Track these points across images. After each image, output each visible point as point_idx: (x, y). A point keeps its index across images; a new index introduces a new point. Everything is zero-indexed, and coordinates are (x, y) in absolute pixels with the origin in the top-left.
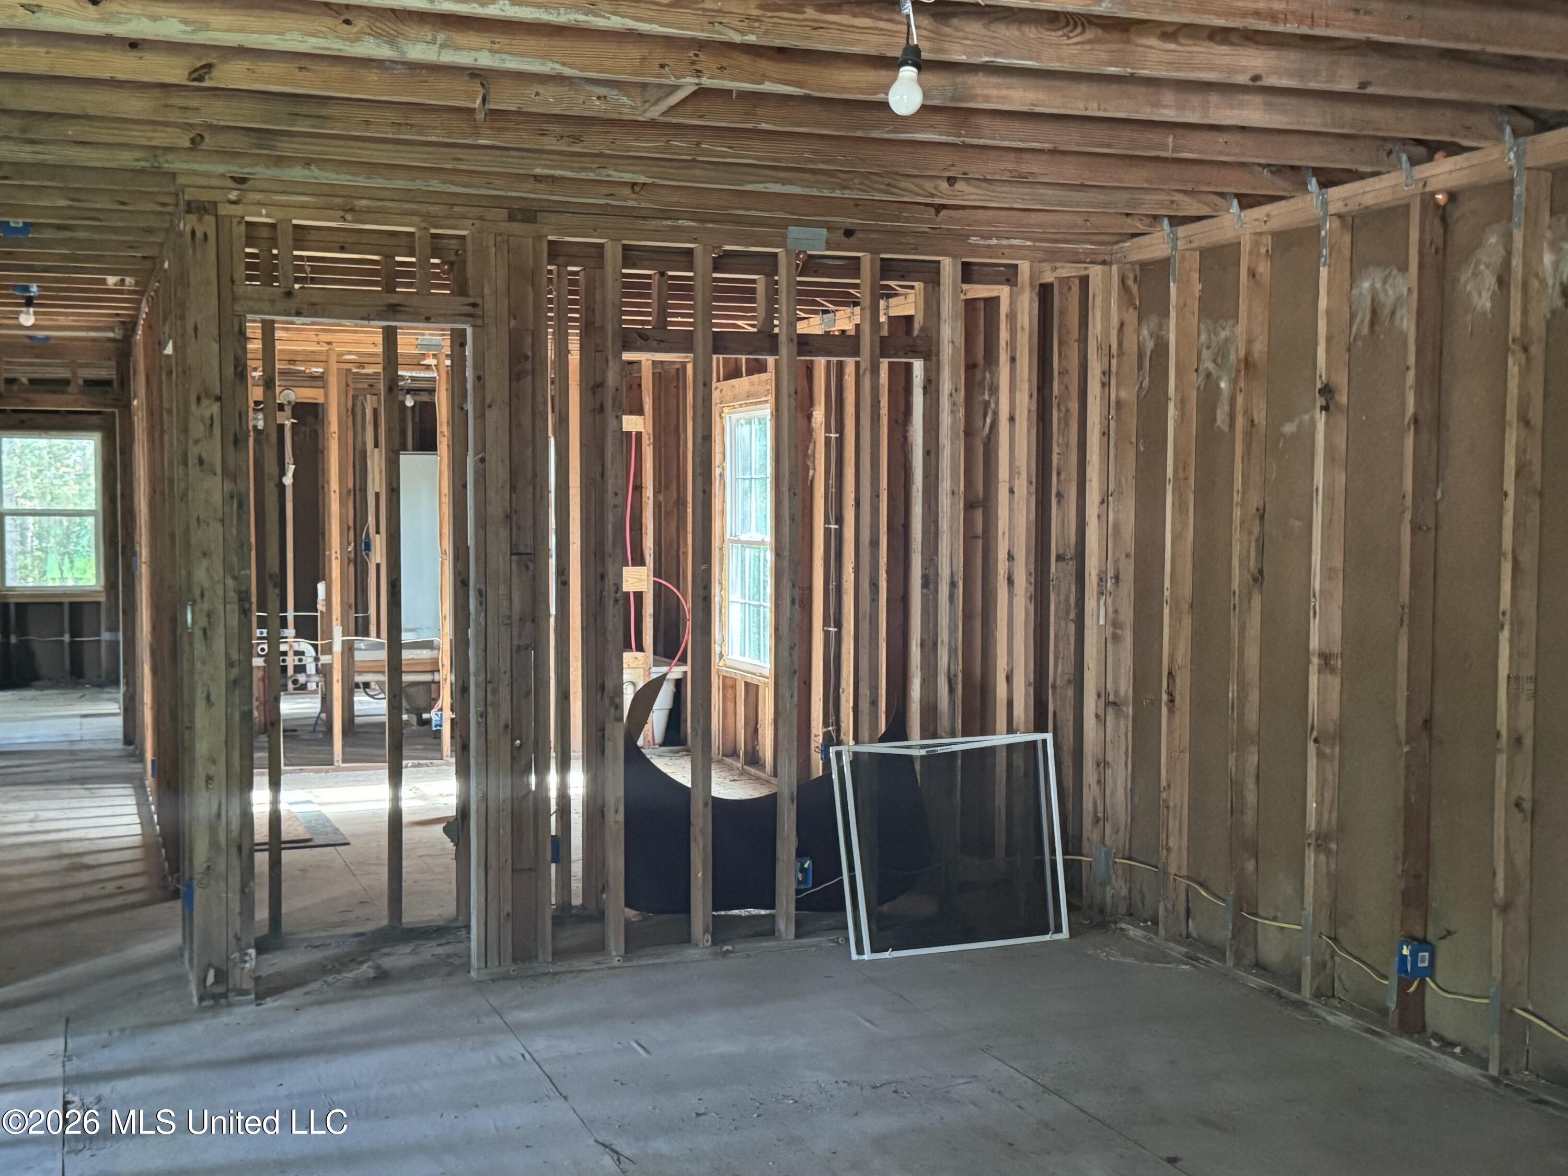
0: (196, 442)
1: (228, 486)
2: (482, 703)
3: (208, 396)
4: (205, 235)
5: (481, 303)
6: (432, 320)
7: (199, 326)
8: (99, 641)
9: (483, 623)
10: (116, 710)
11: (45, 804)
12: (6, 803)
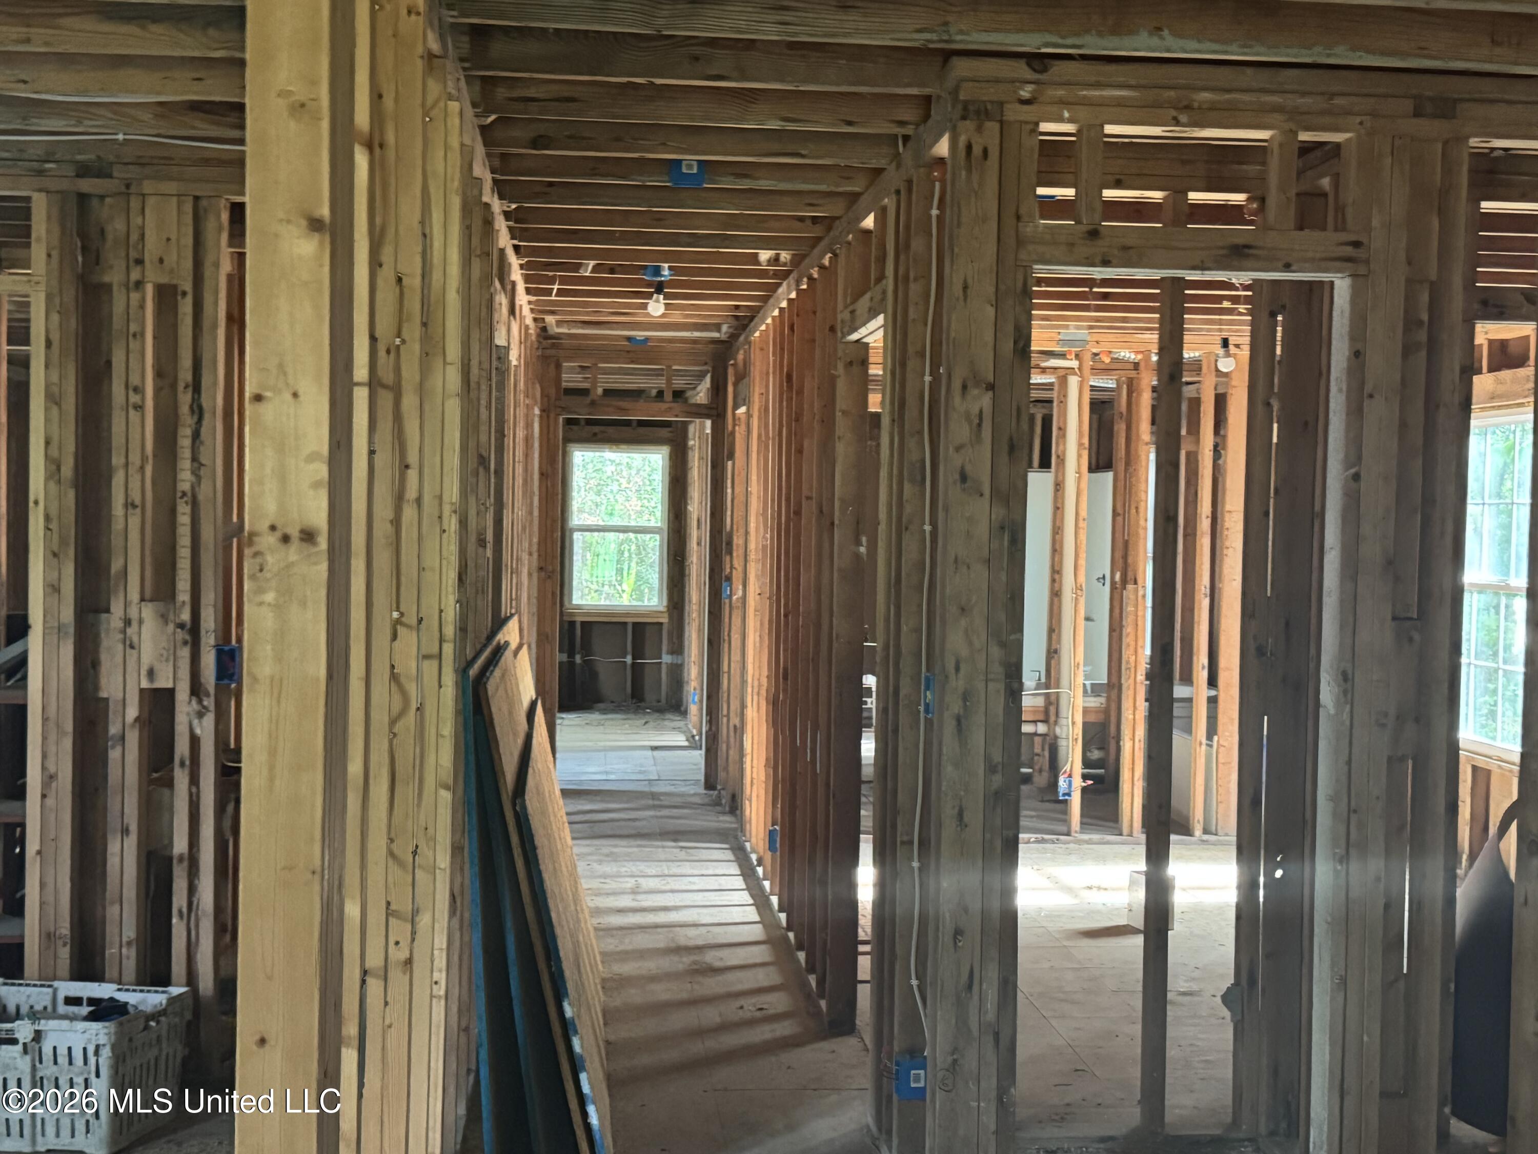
0: (958, 449)
1: (999, 512)
2: (1343, 842)
3: (977, 385)
4: (985, 151)
5: (1365, 240)
6: (1293, 268)
7: (970, 281)
8: (660, 663)
9: (1348, 723)
10: (686, 744)
11: (642, 867)
12: (600, 862)
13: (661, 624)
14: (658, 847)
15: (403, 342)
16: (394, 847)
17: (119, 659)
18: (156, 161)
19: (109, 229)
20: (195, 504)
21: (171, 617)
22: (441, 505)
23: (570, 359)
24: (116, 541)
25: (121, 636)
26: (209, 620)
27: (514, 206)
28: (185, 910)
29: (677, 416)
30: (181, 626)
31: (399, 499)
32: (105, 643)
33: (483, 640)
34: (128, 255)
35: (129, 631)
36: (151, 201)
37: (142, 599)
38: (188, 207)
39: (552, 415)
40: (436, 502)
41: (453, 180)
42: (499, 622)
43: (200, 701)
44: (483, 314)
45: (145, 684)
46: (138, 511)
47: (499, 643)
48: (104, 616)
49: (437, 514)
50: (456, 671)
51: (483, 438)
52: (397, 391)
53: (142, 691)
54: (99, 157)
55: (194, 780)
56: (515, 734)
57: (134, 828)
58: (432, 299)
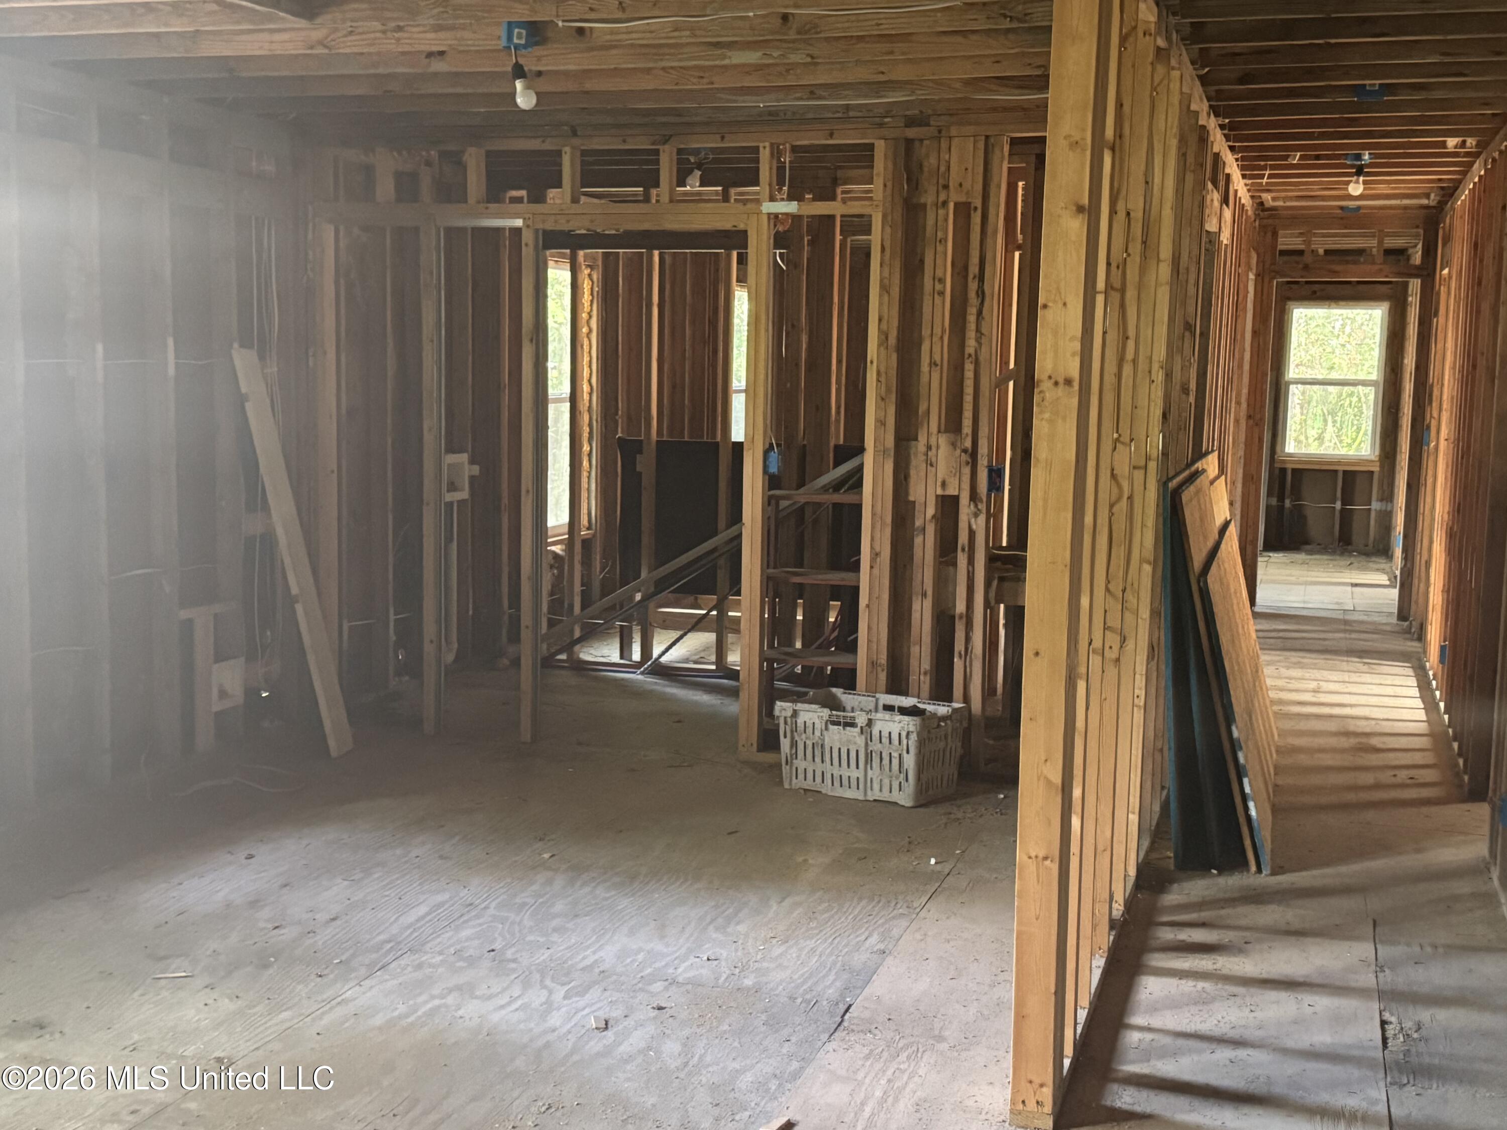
8: (1370, 509)
10: (1388, 583)
11: (1326, 674)
12: (1288, 668)
13: (1372, 472)
14: (1343, 661)
15: (1129, 255)
16: (1110, 586)
17: (923, 474)
18: (960, 112)
19: (925, 164)
20: (977, 363)
21: (959, 444)
22: (1151, 362)
23: (1286, 227)
24: (923, 391)
25: (925, 457)
26: (983, 449)
27: (1227, 121)
28: (963, 653)
29: (1386, 276)
30: (965, 451)
31: (1121, 360)
32: (914, 462)
33: (1183, 466)
34: (938, 183)
35: (929, 453)
36: (955, 142)
37: (939, 432)
38: (981, 145)
39: (1266, 280)
40: (1148, 361)
41: (1172, 128)
42: (1200, 454)
43: (976, 506)
44: (1195, 212)
45: (939, 492)
46: (939, 367)
47: (1198, 468)
48: (913, 443)
49: (1147, 369)
50: (1158, 481)
51: (1191, 309)
52: (1123, 291)
53: (937, 496)
54: (921, 112)
55: (971, 561)
56: (1206, 538)
57: (930, 593)
58: (1152, 219)
